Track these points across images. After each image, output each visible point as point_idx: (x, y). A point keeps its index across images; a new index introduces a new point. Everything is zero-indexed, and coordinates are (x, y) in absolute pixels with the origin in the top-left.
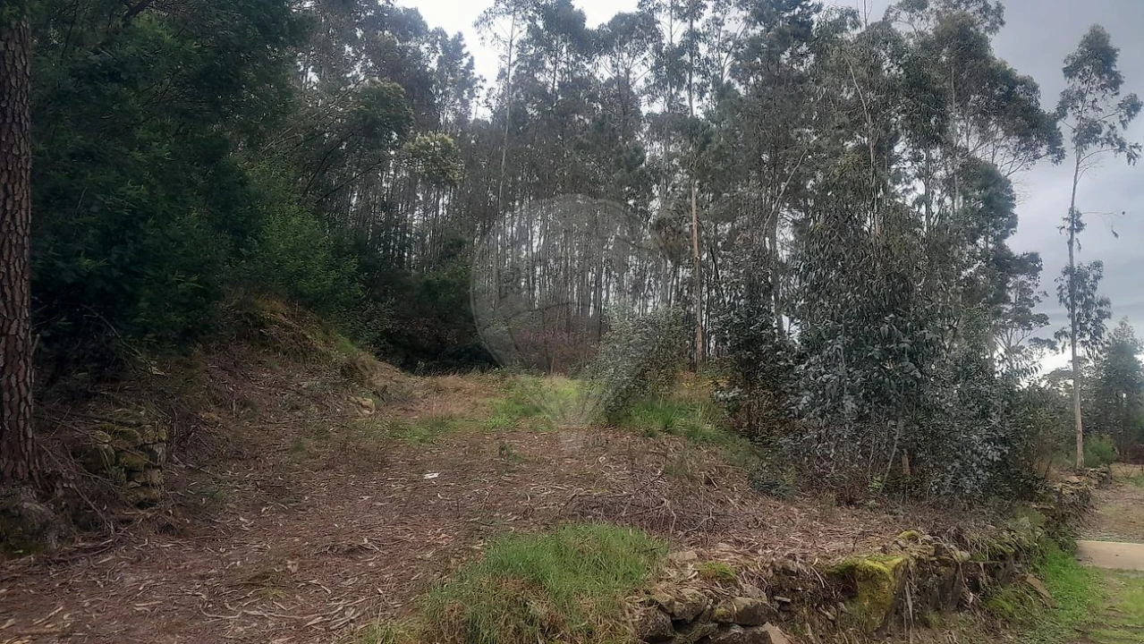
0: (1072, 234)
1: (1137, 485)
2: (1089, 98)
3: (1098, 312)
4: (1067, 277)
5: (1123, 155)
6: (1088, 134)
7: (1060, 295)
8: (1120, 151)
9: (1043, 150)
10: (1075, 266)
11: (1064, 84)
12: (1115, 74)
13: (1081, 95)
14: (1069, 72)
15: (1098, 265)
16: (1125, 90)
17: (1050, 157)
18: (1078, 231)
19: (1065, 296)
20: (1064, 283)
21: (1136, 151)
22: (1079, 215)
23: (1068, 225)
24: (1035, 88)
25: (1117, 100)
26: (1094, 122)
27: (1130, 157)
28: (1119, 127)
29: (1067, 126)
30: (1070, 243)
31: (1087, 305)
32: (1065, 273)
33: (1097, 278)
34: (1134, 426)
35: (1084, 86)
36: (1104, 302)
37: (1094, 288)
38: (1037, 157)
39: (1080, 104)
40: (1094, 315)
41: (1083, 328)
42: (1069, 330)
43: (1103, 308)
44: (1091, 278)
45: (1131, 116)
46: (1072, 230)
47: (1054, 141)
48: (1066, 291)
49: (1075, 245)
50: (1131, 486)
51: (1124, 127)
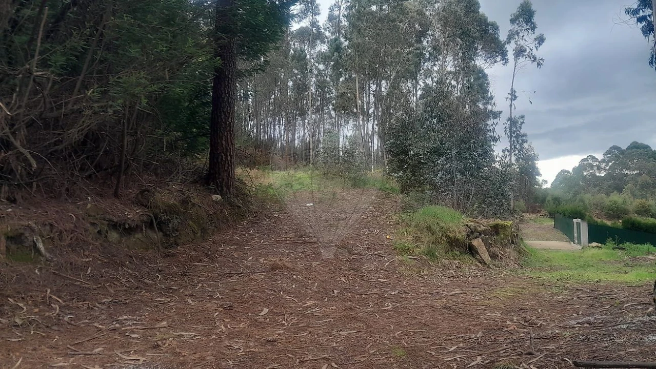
0: (512, 101)
1: (535, 222)
2: (521, 34)
3: (522, 140)
4: (509, 123)
5: (536, 63)
6: (520, 52)
7: (505, 131)
8: (534, 61)
9: (499, 59)
10: (513, 117)
11: (510, 27)
12: (533, 23)
13: (518, 33)
14: (513, 21)
15: (522, 117)
16: (538, 32)
17: (502, 62)
18: (514, 100)
19: (507, 132)
20: (508, 126)
21: (541, 62)
22: (515, 92)
23: (510, 97)
24: (497, 28)
25: (534, 36)
26: (522, 46)
27: (539, 64)
28: (534, 49)
29: (510, 48)
30: (511, 106)
31: (517, 136)
32: (508, 121)
33: (522, 123)
34: (532, 195)
35: (519, 29)
36: (525, 135)
37: (521, 128)
38: (496, 62)
39: (517, 37)
40: (520, 141)
41: (515, 147)
42: (509, 148)
43: (524, 138)
44: (520, 123)
45: (540, 44)
46: (511, 100)
47: (504, 55)
48: (508, 129)
49: (513, 107)
50: (532, 222)
51: (537, 49)
